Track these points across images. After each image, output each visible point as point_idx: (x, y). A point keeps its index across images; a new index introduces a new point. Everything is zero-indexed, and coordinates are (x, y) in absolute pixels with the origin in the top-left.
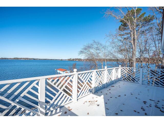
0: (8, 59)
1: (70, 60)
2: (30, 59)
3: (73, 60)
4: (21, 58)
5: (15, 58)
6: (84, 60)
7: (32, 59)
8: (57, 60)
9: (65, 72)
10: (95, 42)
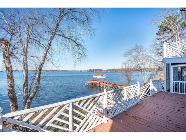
1: (89, 71)
3: (93, 71)
6: (105, 71)
9: (103, 76)
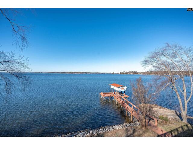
0: (65, 73)
1: (123, 73)
2: (83, 73)
3: (127, 73)
4: (75, 72)
5: (70, 72)
7: (84, 73)
8: (108, 73)
9: (121, 88)
10: (168, 46)
